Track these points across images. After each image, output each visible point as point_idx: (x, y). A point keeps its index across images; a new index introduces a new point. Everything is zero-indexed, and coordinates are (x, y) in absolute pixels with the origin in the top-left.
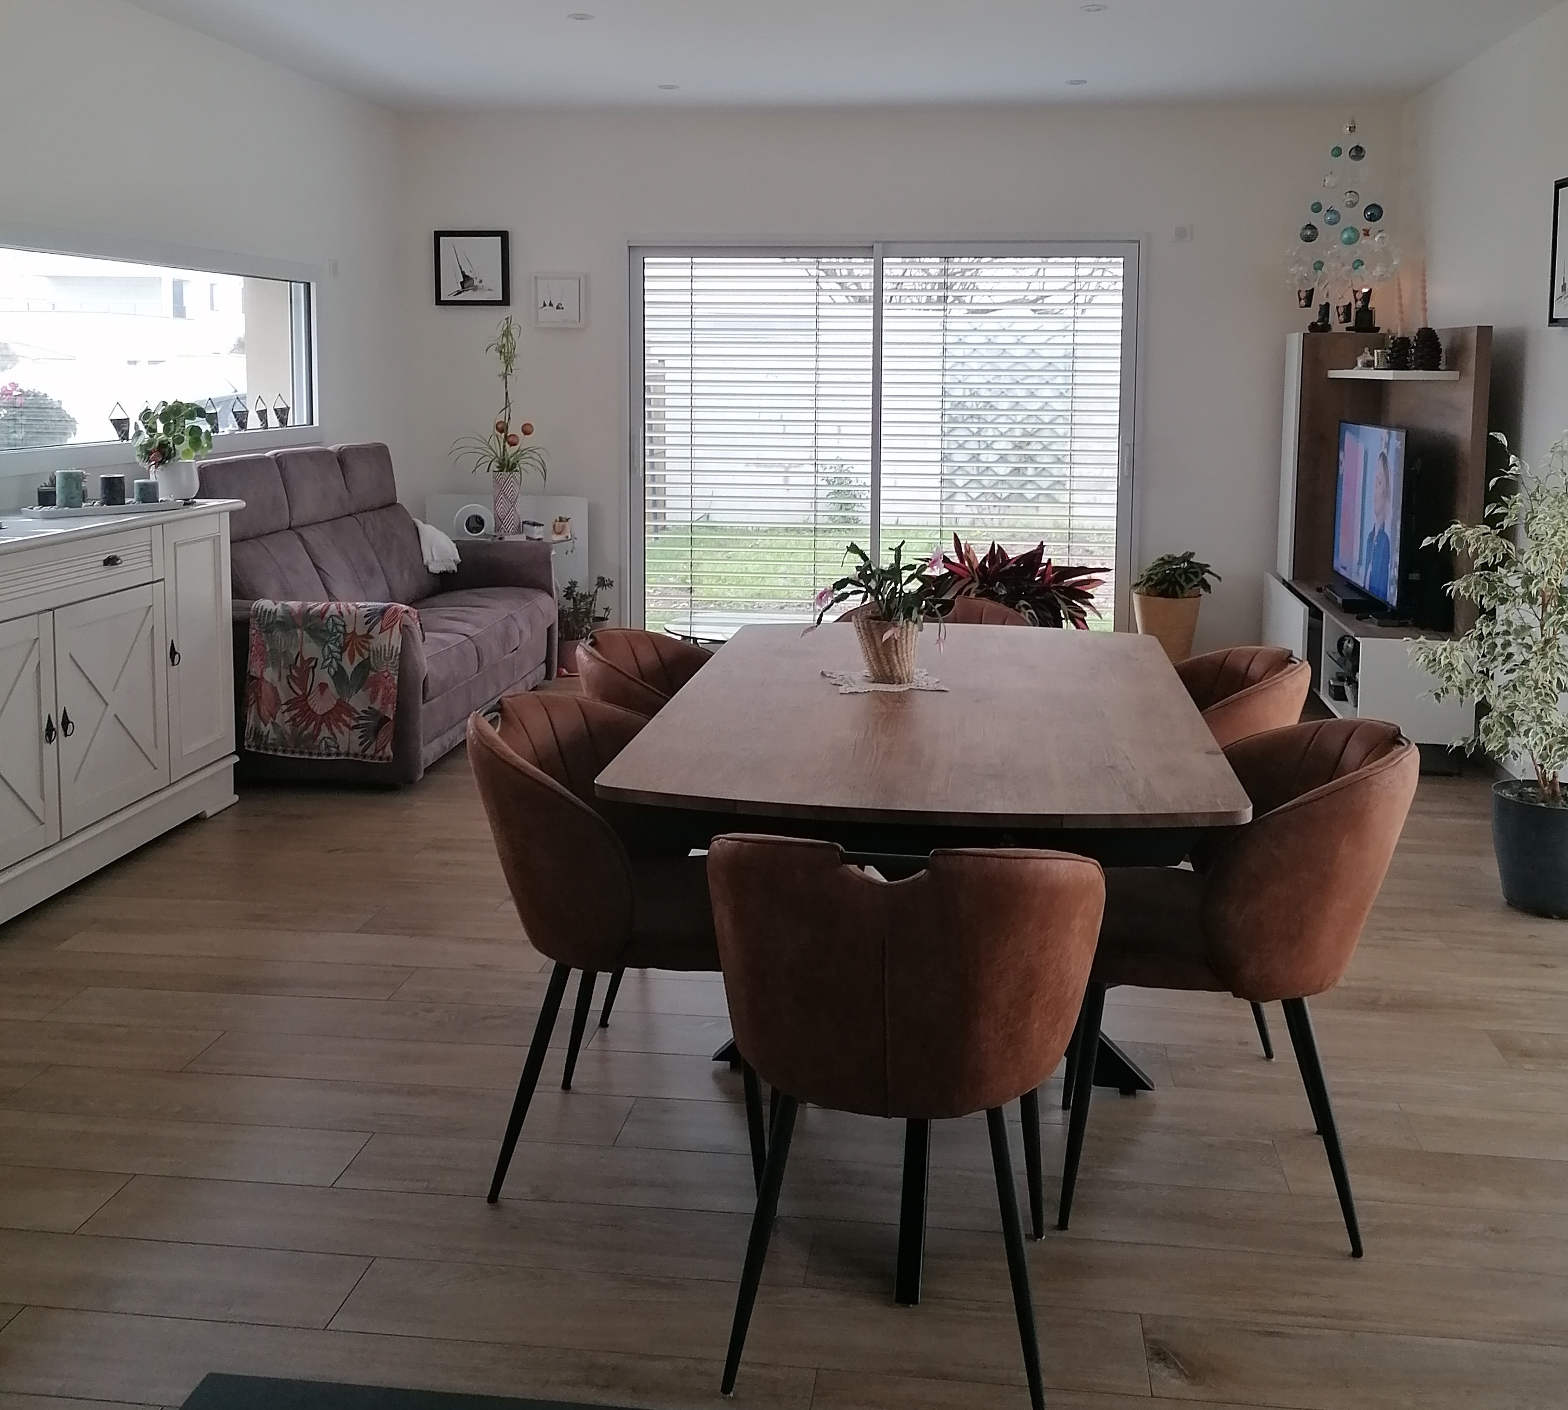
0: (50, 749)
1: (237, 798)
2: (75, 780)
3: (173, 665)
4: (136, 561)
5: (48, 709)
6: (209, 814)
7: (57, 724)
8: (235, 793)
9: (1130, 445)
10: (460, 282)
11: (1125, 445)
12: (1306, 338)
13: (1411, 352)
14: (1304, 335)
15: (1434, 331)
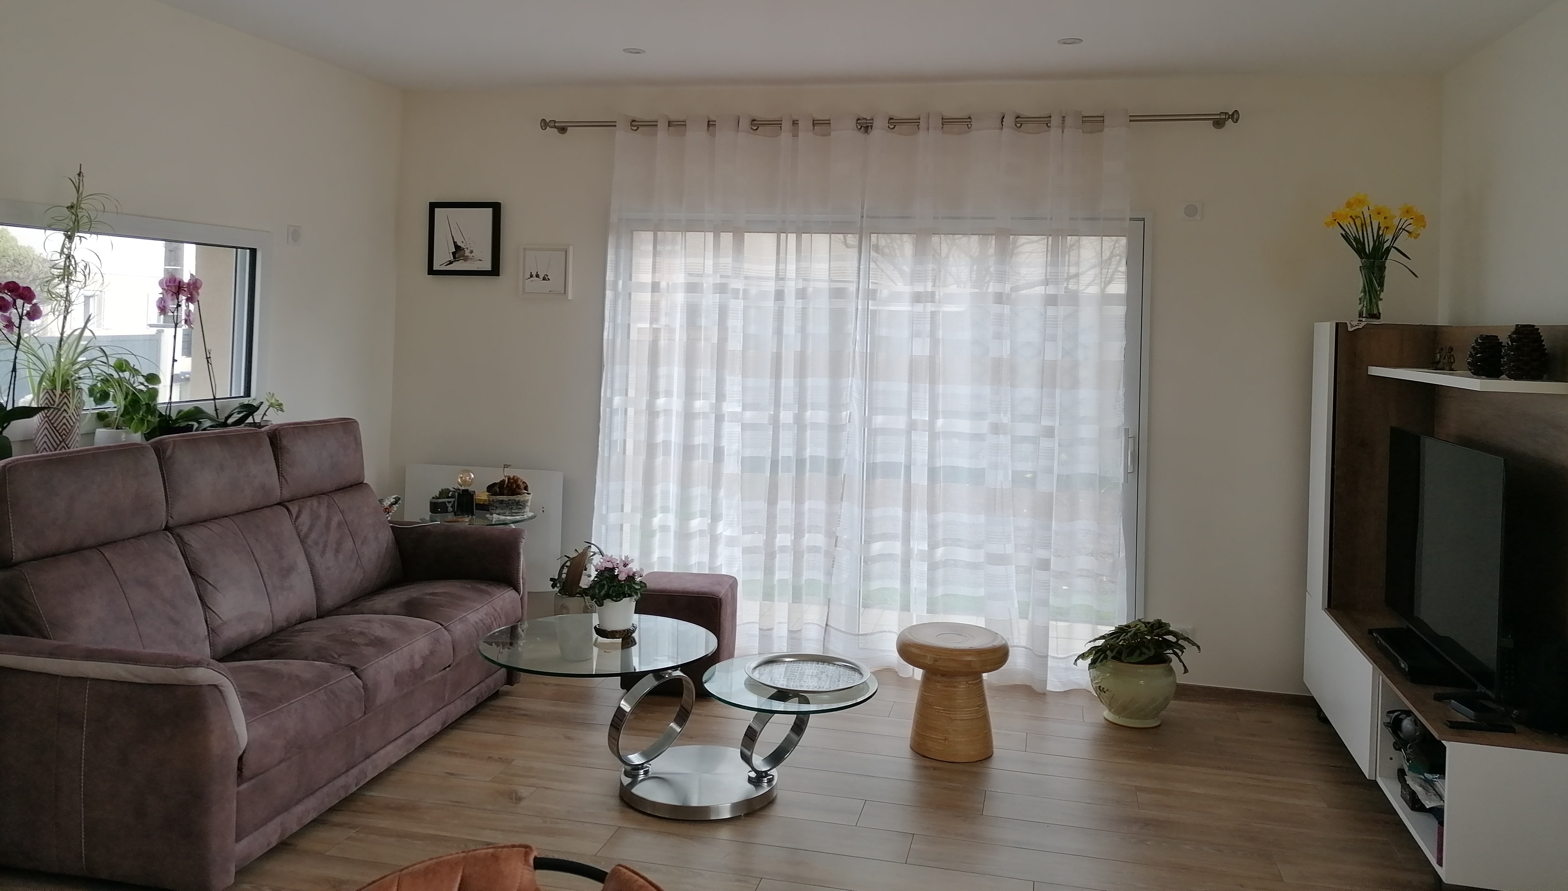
9: (1134, 437)
10: (453, 253)
11: (1127, 438)
12: (1340, 328)
13: (1508, 355)
14: (1337, 324)
15: (1538, 329)
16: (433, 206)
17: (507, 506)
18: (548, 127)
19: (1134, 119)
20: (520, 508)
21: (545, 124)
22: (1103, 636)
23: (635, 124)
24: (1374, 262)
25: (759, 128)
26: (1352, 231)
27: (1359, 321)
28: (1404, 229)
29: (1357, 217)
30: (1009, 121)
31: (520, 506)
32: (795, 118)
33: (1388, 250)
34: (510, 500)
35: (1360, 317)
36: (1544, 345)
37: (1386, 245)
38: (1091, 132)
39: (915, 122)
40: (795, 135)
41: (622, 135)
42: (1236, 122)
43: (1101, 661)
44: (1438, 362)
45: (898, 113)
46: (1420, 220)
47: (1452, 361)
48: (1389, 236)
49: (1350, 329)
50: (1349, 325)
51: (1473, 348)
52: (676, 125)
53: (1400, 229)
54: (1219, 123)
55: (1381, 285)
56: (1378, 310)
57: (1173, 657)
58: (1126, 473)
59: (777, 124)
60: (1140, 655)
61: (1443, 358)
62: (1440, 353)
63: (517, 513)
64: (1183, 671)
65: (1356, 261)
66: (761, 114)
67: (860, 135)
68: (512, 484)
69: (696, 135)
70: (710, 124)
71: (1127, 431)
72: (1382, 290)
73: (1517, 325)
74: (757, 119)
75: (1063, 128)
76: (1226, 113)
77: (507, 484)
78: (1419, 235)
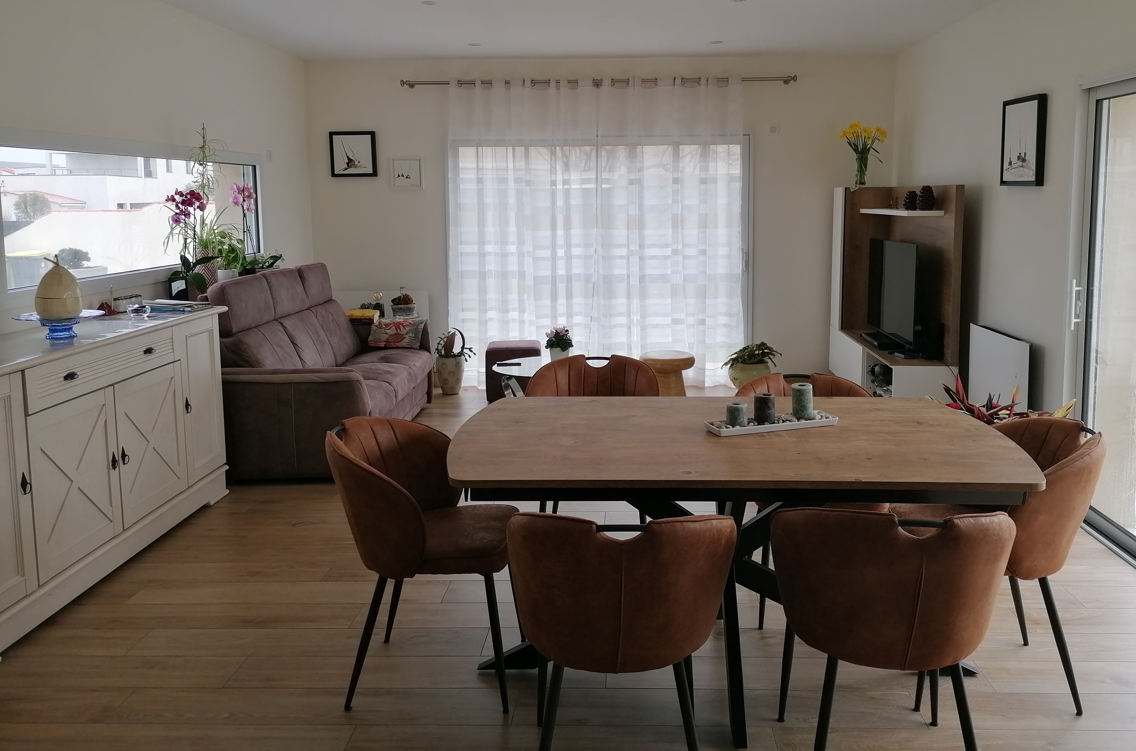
0: (114, 473)
1: (228, 491)
2: (131, 492)
3: (188, 412)
4: (163, 350)
5: (113, 449)
6: (212, 503)
7: (118, 457)
8: (227, 489)
9: (746, 253)
10: (347, 163)
11: (743, 253)
12: (847, 190)
13: (919, 200)
14: (845, 188)
15: (931, 188)
16: (332, 134)
17: (404, 311)
18: (405, 85)
19: (744, 80)
20: (411, 312)
21: (403, 83)
22: (736, 353)
23: (460, 83)
24: (863, 156)
25: (535, 85)
26: (853, 140)
27: (856, 186)
28: (877, 139)
29: (855, 132)
30: (678, 81)
31: (410, 310)
32: (558, 78)
33: (869, 149)
34: (405, 307)
35: (856, 184)
36: (934, 195)
37: (868, 147)
38: (721, 87)
39: (627, 81)
40: (558, 89)
41: (453, 90)
42: (796, 81)
43: (736, 364)
44: (891, 205)
45: (617, 77)
46: (884, 134)
47: (898, 204)
48: (870, 142)
49: (852, 191)
50: (851, 189)
51: (906, 197)
52: (487, 83)
53: (875, 138)
54: (786, 82)
55: (866, 167)
56: (864, 179)
57: (769, 360)
58: (743, 272)
59: (548, 82)
60: (755, 359)
61: (893, 203)
62: (892, 200)
63: (409, 314)
64: (774, 366)
65: (854, 156)
66: (537, 77)
67: (594, 89)
68: (405, 298)
69: (498, 90)
70: (507, 83)
71: (743, 249)
72: (866, 170)
73: (923, 186)
74: (534, 80)
75: (707, 85)
76: (791, 77)
77: (403, 299)
78: (883, 141)
